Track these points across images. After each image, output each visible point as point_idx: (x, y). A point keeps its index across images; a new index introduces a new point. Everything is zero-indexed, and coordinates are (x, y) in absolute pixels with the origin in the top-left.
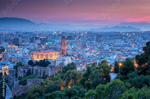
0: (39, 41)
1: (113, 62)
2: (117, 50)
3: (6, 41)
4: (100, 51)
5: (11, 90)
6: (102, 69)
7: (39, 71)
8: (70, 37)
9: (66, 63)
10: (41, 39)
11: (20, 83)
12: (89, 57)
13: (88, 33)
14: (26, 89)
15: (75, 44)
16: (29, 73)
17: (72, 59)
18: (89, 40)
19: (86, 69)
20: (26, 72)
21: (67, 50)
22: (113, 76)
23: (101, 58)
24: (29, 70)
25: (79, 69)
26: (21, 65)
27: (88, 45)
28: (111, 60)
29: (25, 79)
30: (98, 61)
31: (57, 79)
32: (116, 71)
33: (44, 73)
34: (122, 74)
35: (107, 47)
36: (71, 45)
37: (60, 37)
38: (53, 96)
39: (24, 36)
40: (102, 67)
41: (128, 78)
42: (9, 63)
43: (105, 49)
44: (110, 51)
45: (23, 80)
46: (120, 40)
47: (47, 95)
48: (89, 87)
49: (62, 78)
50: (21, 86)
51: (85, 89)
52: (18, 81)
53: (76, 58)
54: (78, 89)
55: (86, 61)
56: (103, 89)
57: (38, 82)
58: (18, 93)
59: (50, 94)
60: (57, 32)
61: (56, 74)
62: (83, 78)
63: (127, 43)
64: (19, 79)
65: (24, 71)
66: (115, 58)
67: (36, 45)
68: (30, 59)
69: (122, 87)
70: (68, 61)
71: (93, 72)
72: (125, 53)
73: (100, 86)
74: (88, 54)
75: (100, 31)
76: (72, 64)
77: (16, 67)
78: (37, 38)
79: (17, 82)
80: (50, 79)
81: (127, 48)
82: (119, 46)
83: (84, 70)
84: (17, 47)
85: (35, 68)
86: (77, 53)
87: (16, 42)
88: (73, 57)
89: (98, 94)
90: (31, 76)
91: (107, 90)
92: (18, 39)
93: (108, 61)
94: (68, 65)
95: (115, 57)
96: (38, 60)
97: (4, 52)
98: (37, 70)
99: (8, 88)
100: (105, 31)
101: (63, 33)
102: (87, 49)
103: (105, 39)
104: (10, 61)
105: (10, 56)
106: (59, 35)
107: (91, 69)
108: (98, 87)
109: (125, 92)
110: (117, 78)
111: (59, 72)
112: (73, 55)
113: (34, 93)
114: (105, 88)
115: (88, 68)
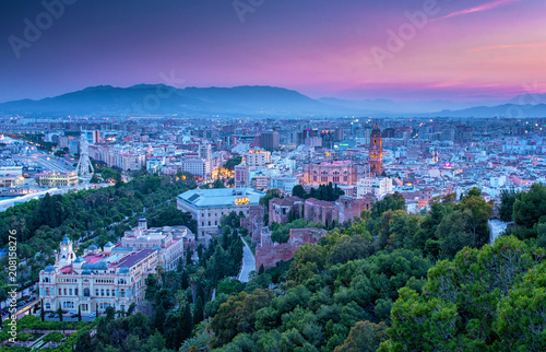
0: (318, 141)
1: (498, 193)
2: (509, 163)
3: (244, 139)
4: (464, 166)
5: (254, 253)
6: (468, 211)
7: (317, 211)
8: (391, 132)
9: (381, 193)
10: (322, 135)
11: (274, 238)
12: (436, 179)
13: (437, 121)
14: (287, 252)
15: (403, 147)
16: (294, 215)
17: (394, 183)
18: (438, 137)
19: (429, 209)
20: (287, 211)
21: (384, 161)
22: (497, 228)
23: (468, 184)
24: (295, 209)
25: (411, 208)
26: (277, 196)
27: (435, 150)
28: (494, 188)
29: (285, 228)
30: (459, 191)
31: (359, 232)
32: (504, 215)
33: (329, 216)
34: (519, 223)
35: (482, 156)
36: (394, 150)
37: (368, 132)
38: (349, 271)
39: (283, 128)
40: (470, 206)
41: (535, 236)
42: (250, 190)
43: (476, 161)
44: (491, 165)
45: (279, 230)
46: (515, 139)
47: (334, 267)
48: (435, 253)
49: (370, 228)
50: (276, 244)
51: (425, 256)
52: (270, 233)
53: (405, 182)
54: (408, 257)
55: (430, 190)
56: (473, 260)
57: (314, 236)
58: (270, 261)
59: (342, 266)
60: (360, 119)
61: (357, 220)
62: (421, 230)
63: (535, 147)
64: (271, 229)
65: (284, 209)
66: (502, 184)
67: (312, 150)
68: (297, 183)
69: (522, 256)
70: (385, 188)
71: (447, 218)
72: (528, 172)
73: (466, 251)
74: (435, 173)
75: (465, 116)
76: (396, 195)
77: (265, 201)
78: (313, 134)
79: (266, 235)
80: (342, 232)
81: (532, 158)
82: (515, 154)
83: (423, 212)
84: (269, 153)
85: (309, 203)
86: (409, 169)
87: (266, 143)
88: (397, 179)
89: (461, 272)
90: (299, 221)
91: (484, 261)
92: (270, 135)
93: (485, 190)
94: (386, 198)
95: (502, 180)
96: (316, 185)
97: (239, 166)
98: (312, 209)
99: (246, 248)
100: (476, 116)
101: (375, 121)
102: (432, 162)
103: (477, 136)
104: (254, 187)
105: (252, 175)
106: (366, 127)
107: (442, 209)
108: (459, 253)
109: (530, 270)
110: (507, 233)
111: (363, 214)
112: (397, 175)
113: (305, 263)
114: (479, 256)
115: (435, 207)
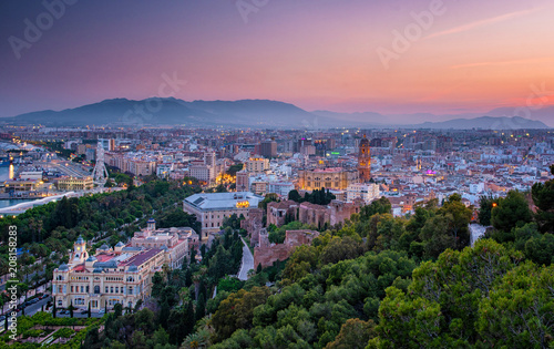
0: (312, 150)
1: (477, 198)
2: (486, 171)
3: (245, 148)
4: (445, 174)
5: (253, 253)
6: (449, 215)
7: (311, 214)
8: (378, 142)
9: (369, 198)
10: (316, 144)
11: (271, 239)
12: (420, 185)
13: (419, 131)
14: (283, 252)
15: (389, 156)
16: (289, 218)
17: (381, 189)
18: (421, 147)
19: (413, 213)
20: (284, 214)
21: (372, 168)
22: (477, 232)
23: (449, 190)
24: (290, 211)
25: (396, 212)
26: (275, 200)
27: (419, 158)
28: (473, 194)
29: (282, 229)
30: (441, 197)
31: (349, 234)
32: (483, 220)
33: (321, 218)
34: (497, 227)
35: (462, 165)
36: (381, 158)
37: (357, 141)
38: (339, 271)
39: (281, 137)
40: (451, 211)
41: (513, 239)
42: (250, 194)
43: (457, 169)
44: (470, 173)
45: (276, 232)
46: (493, 149)
47: (326, 267)
48: (419, 254)
49: (359, 230)
50: (273, 245)
51: (410, 257)
52: (268, 234)
53: (391, 188)
54: (395, 258)
55: (413, 195)
56: (455, 261)
57: (308, 237)
58: (267, 260)
59: (333, 266)
60: (350, 130)
61: (347, 222)
62: (406, 233)
63: (510, 156)
64: (269, 230)
65: (281, 212)
66: (480, 191)
67: (307, 158)
68: (293, 188)
69: (501, 258)
70: (373, 193)
71: (430, 221)
72: (505, 180)
73: (448, 253)
74: (418, 179)
75: (445, 128)
76: (383, 200)
77: (263, 205)
78: (308, 143)
79: (264, 236)
80: (333, 234)
81: (508, 166)
82: (492, 163)
83: (408, 216)
84: (268, 160)
85: (303, 206)
86: (394, 176)
87: (265, 151)
88: (383, 185)
89: (444, 273)
90: (295, 223)
91: (465, 263)
92: (269, 144)
93: (465, 195)
94: (373, 202)
95: (480, 187)
96: (310, 190)
97: (241, 172)
98: (307, 212)
99: (246, 248)
100: (456, 127)
101: (364, 131)
102: (416, 169)
103: (457, 146)
104: (253, 191)
105: (252, 180)
106: (355, 137)
107: (425, 213)
108: (442, 255)
109: (509, 272)
110: (487, 237)
111: (352, 218)
112: (384, 181)
113: (299, 262)
114: (460, 258)
115: (418, 212)
